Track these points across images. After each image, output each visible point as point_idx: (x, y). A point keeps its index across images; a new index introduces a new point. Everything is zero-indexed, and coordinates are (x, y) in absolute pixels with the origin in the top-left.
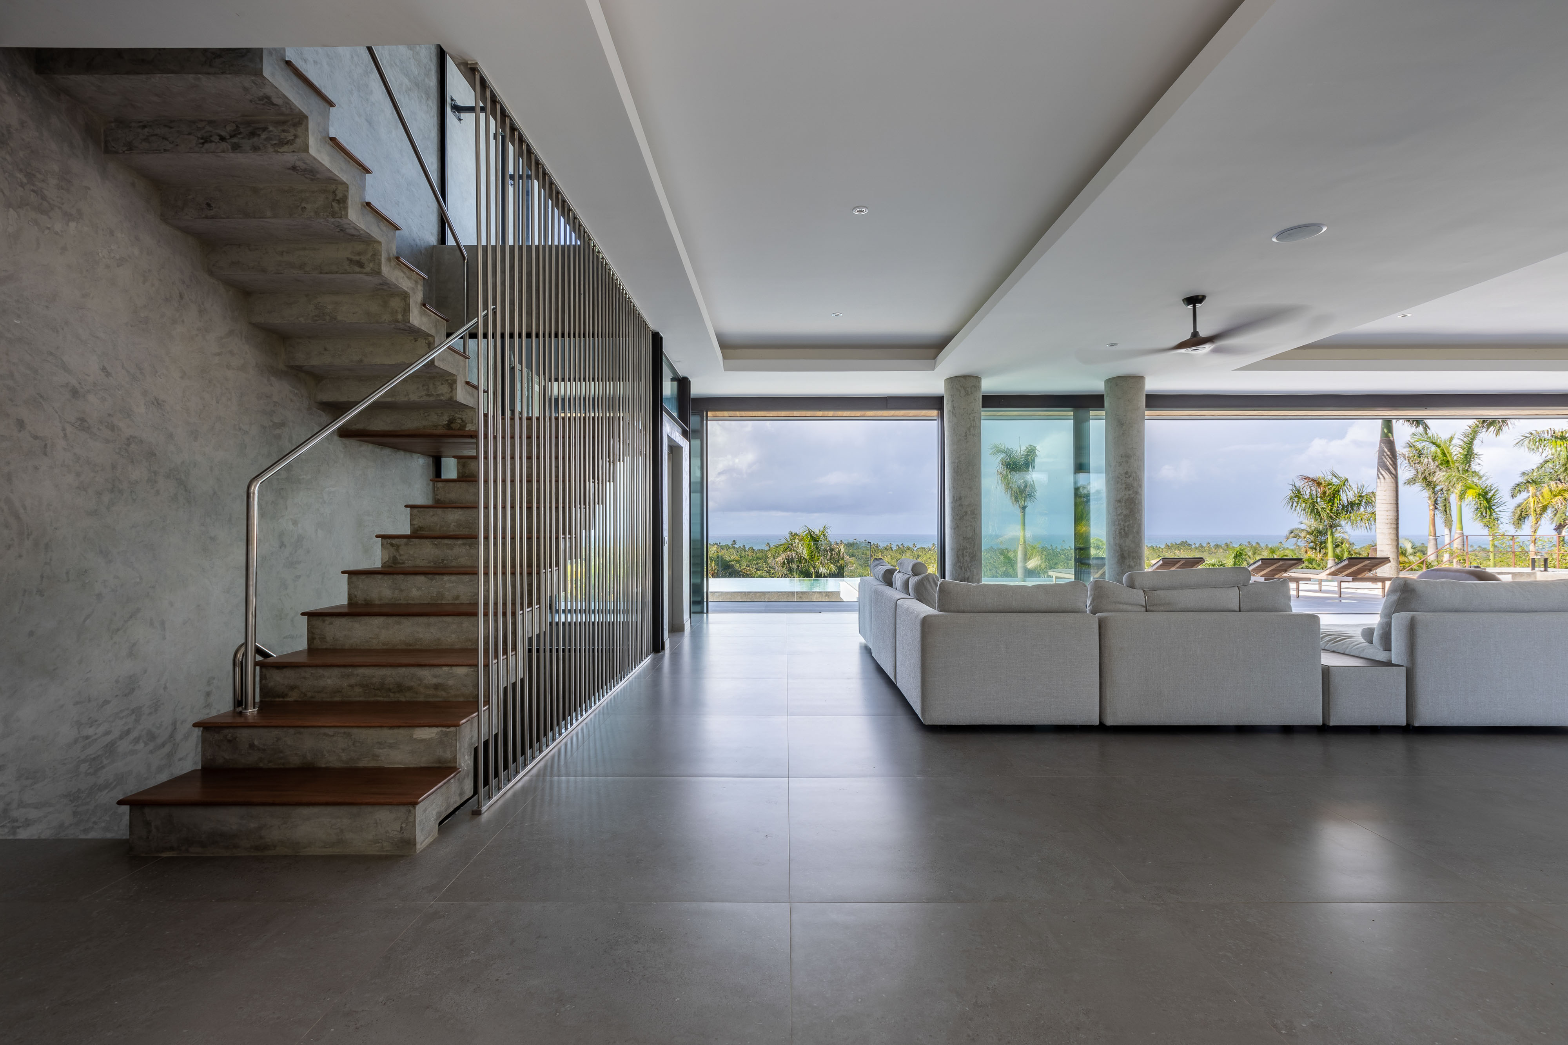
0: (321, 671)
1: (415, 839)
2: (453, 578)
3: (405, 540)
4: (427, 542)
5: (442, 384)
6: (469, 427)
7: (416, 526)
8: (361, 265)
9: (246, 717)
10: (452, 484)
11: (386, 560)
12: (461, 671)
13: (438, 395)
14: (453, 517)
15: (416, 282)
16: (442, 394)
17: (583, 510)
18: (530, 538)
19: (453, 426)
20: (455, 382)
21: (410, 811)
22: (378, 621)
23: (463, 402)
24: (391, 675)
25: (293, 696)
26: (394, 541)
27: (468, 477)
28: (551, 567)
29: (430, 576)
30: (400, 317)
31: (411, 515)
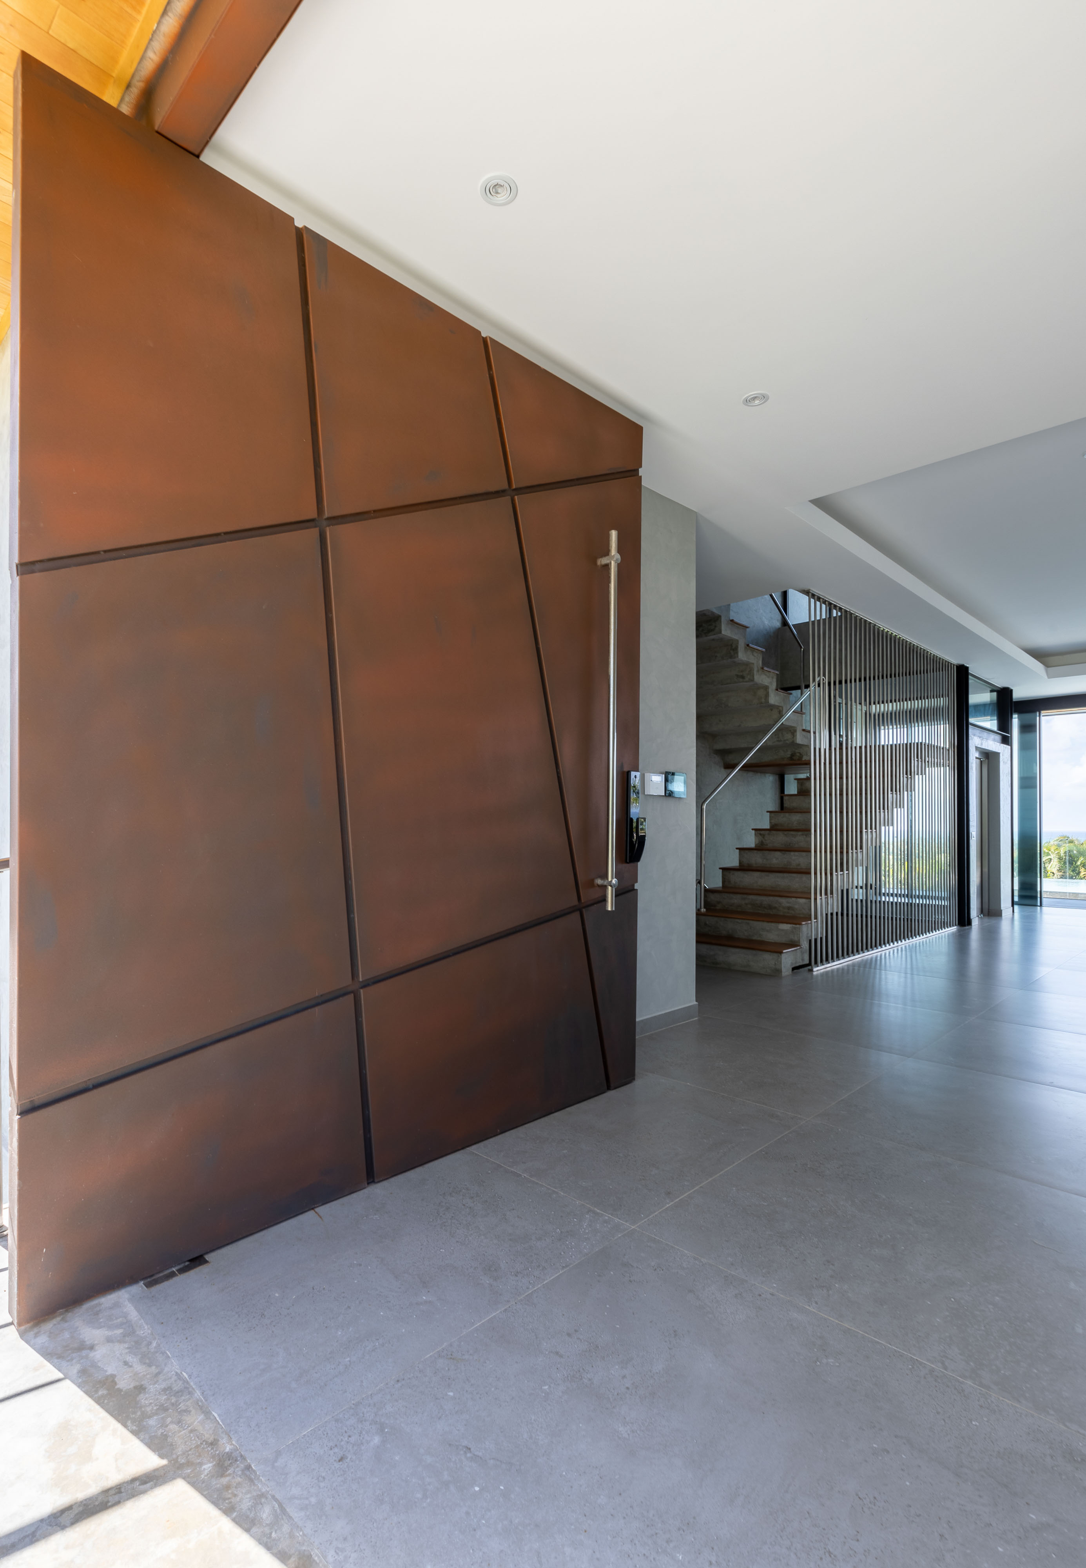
0: (732, 895)
1: (781, 969)
2: (796, 853)
3: (768, 832)
4: (780, 833)
5: (787, 733)
6: (805, 758)
7: (773, 824)
8: (743, 677)
9: (701, 911)
10: (794, 797)
11: (757, 843)
12: (802, 901)
13: (785, 740)
14: (795, 818)
15: (773, 678)
16: (787, 740)
17: (882, 813)
18: (842, 831)
19: (794, 758)
20: (795, 731)
21: (779, 956)
22: (757, 874)
23: (801, 743)
24: (766, 900)
25: (719, 907)
26: (762, 832)
27: (804, 791)
28: (856, 849)
29: (783, 852)
30: (763, 700)
31: (770, 817)
